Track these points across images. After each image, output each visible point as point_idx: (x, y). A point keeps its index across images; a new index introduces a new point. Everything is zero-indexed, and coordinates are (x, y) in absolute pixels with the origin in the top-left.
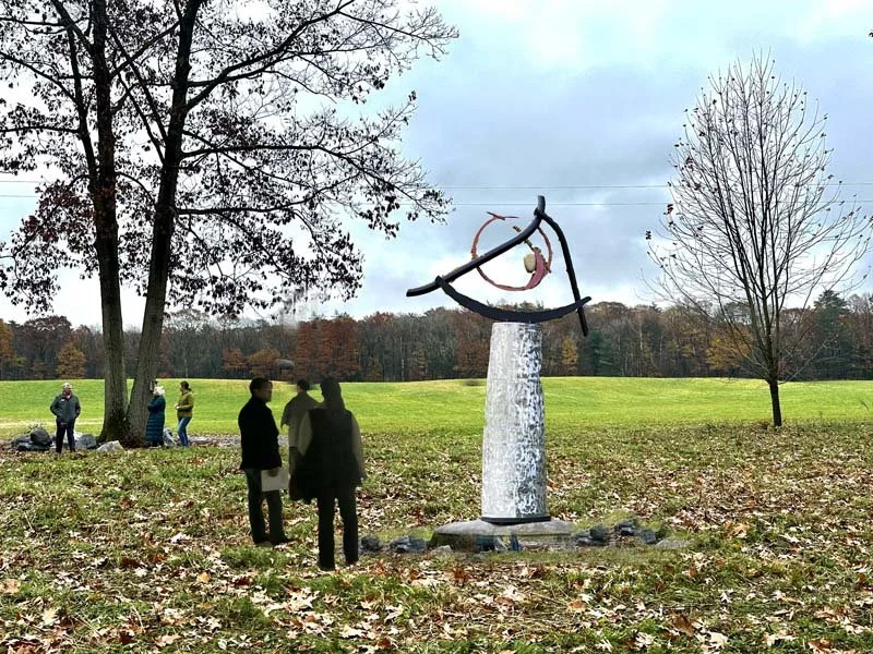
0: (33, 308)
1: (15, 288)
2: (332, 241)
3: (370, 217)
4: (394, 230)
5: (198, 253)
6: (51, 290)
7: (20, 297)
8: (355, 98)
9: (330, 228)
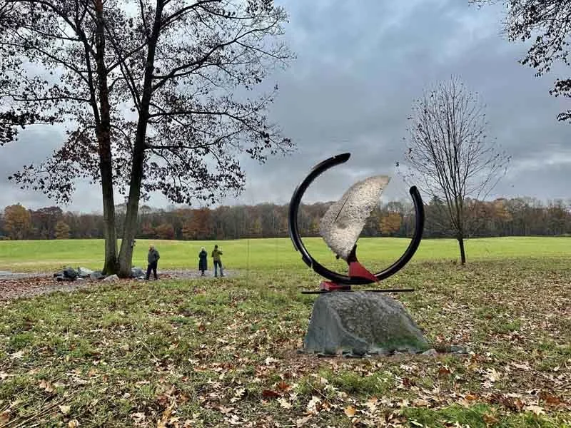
0: (59, 200)
1: (49, 189)
2: (229, 165)
3: (251, 152)
4: (264, 160)
5: (153, 170)
6: (70, 190)
7: (53, 193)
8: (247, 87)
9: (228, 158)
